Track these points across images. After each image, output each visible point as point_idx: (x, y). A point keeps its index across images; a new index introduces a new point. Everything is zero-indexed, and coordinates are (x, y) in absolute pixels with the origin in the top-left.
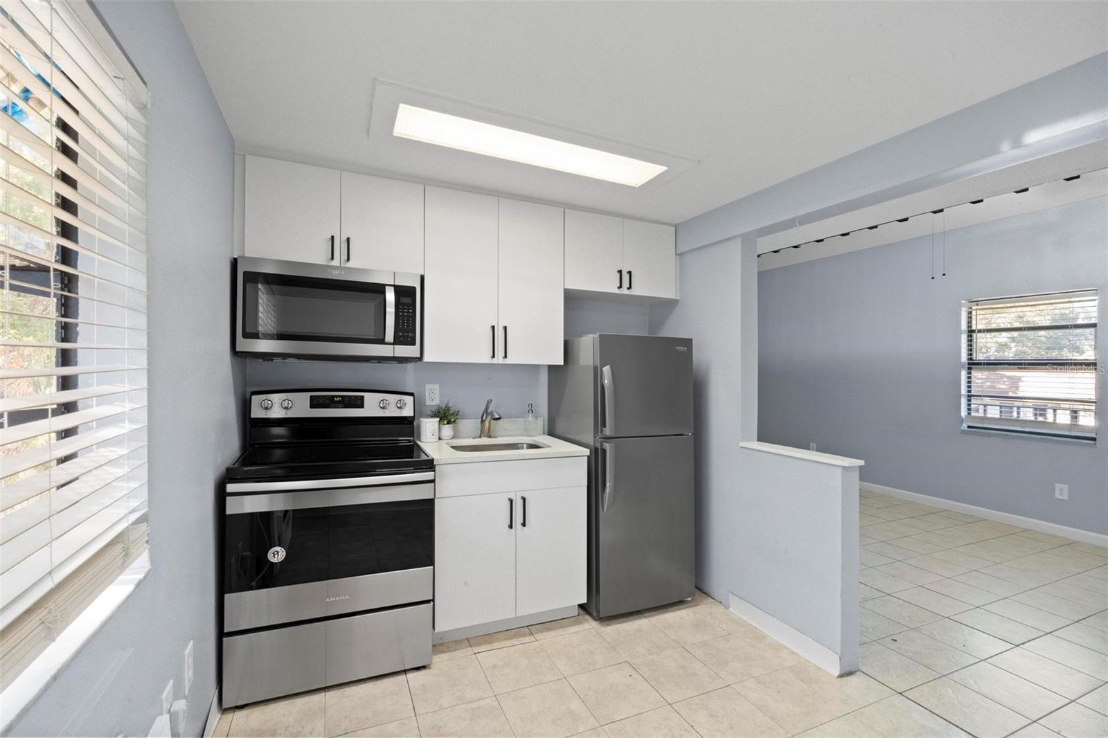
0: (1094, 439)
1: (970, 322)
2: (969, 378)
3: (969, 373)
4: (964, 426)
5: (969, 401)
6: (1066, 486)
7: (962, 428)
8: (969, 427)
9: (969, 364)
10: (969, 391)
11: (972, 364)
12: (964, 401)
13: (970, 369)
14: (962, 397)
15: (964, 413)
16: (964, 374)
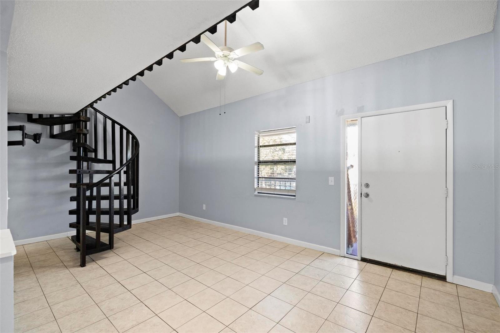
0: (295, 196)
1: (259, 142)
2: (258, 169)
3: (258, 167)
4: (256, 193)
5: (258, 180)
6: (286, 219)
7: (255, 194)
8: (258, 193)
9: (258, 162)
10: (258, 176)
11: (260, 163)
12: (256, 180)
13: (259, 165)
14: (255, 178)
15: (256, 186)
16: (256, 167)
